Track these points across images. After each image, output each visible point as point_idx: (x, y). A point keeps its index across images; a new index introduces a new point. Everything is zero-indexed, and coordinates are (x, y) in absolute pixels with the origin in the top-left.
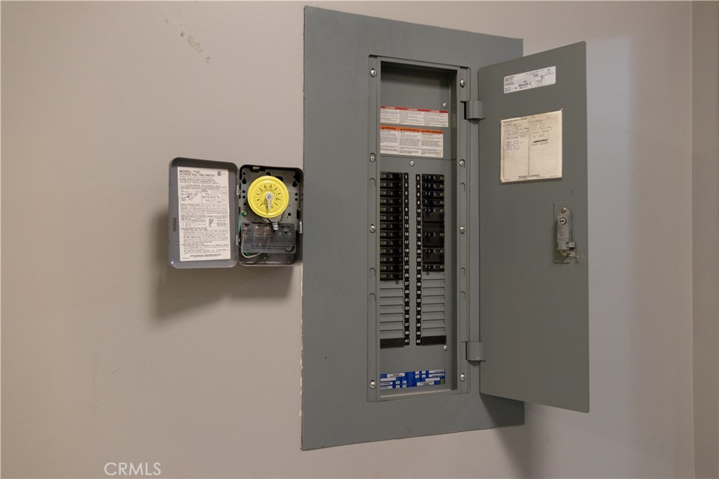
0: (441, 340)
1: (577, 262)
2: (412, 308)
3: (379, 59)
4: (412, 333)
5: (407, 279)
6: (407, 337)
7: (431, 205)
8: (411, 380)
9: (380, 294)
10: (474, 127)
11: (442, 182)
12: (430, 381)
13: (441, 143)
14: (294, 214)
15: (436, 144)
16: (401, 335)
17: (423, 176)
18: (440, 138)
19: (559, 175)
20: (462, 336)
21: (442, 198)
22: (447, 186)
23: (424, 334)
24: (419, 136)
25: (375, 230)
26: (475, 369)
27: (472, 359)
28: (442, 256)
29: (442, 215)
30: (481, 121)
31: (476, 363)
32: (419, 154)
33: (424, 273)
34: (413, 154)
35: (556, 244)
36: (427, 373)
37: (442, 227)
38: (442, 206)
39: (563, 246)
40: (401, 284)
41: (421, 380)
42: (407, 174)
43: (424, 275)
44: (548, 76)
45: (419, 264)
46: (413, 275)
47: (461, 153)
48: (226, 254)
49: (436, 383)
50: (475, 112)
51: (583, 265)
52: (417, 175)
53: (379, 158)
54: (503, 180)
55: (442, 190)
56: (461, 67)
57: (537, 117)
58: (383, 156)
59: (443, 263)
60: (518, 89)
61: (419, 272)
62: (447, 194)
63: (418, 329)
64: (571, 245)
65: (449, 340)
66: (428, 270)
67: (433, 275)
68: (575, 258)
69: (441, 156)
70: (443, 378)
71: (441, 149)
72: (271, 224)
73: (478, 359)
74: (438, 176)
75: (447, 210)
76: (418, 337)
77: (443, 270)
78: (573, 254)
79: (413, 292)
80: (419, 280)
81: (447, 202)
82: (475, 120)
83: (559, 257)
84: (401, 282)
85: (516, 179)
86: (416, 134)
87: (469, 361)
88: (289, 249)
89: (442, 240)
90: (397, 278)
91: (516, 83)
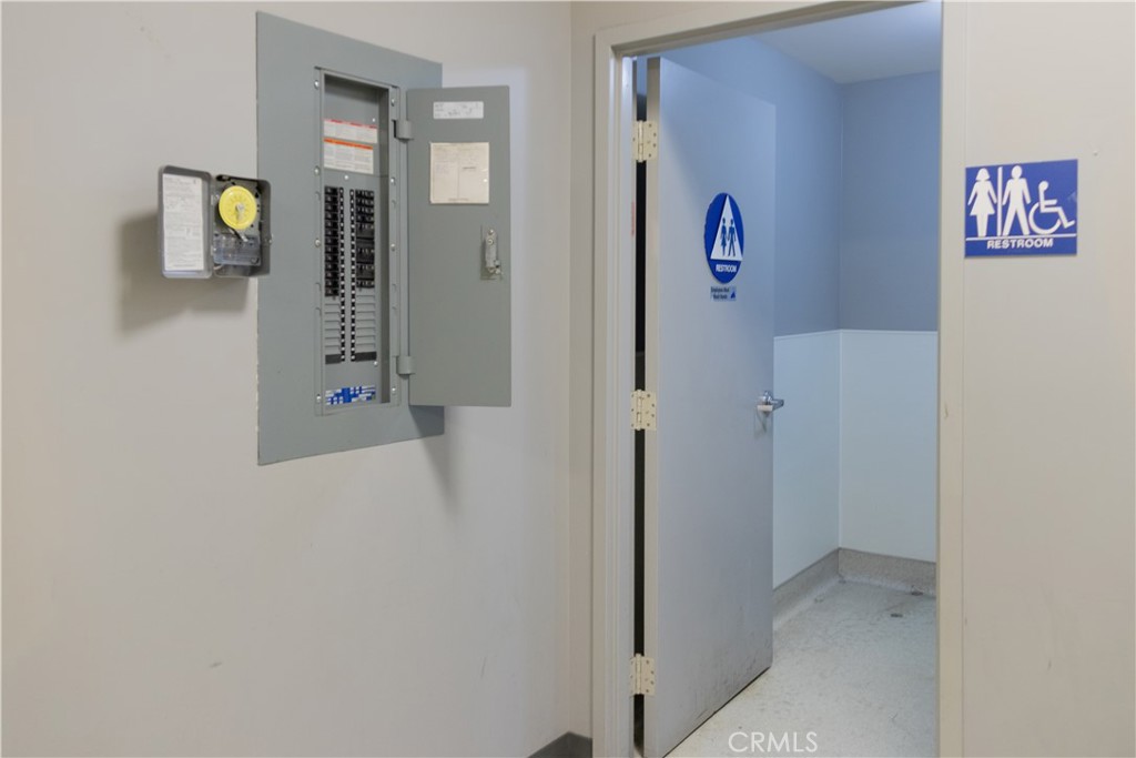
0: (372, 356)
1: (501, 278)
2: (347, 325)
3: (324, 72)
4: (348, 349)
5: (343, 295)
6: (343, 353)
7: (363, 221)
8: (347, 395)
9: (325, 309)
10: (403, 146)
11: (372, 198)
12: (363, 397)
13: (371, 159)
14: (257, 226)
15: (367, 160)
16: (337, 352)
17: (357, 192)
18: (370, 154)
19: (486, 200)
20: (393, 352)
21: (372, 215)
22: (377, 202)
23: (358, 350)
24: (352, 150)
25: (320, 245)
26: (405, 382)
27: (402, 372)
28: (373, 273)
29: (373, 232)
30: (410, 142)
31: (406, 376)
32: (352, 169)
33: (357, 289)
34: (347, 169)
35: (484, 262)
36: (360, 389)
37: (373, 243)
38: (372, 223)
39: (491, 264)
40: (338, 300)
41: (355, 396)
42: (342, 189)
43: (357, 292)
44: (475, 110)
45: (353, 280)
46: (348, 291)
47: (393, 171)
48: (200, 265)
49: (369, 398)
50: (405, 132)
51: (506, 280)
52: (352, 191)
53: (323, 172)
54: (433, 201)
55: (372, 207)
56: (393, 87)
57: (466, 146)
58: (327, 169)
59: (373, 279)
60: (448, 117)
61: (353, 288)
62: (377, 210)
63: (353, 345)
64: (497, 263)
65: (379, 356)
66: (361, 286)
67: (365, 291)
68: (500, 274)
69: (371, 172)
70: (373, 393)
71: (371, 165)
72: (237, 235)
73: (409, 372)
74: (369, 193)
75: (377, 227)
76: (353, 353)
77: (373, 287)
78: (498, 271)
79: (348, 308)
80: (353, 296)
81: (377, 219)
82: (405, 140)
83: (486, 273)
84: (337, 297)
85: (446, 201)
86: (349, 148)
87: (401, 375)
88: (254, 261)
89: (372, 257)
90: (335, 293)
91: (444, 111)
